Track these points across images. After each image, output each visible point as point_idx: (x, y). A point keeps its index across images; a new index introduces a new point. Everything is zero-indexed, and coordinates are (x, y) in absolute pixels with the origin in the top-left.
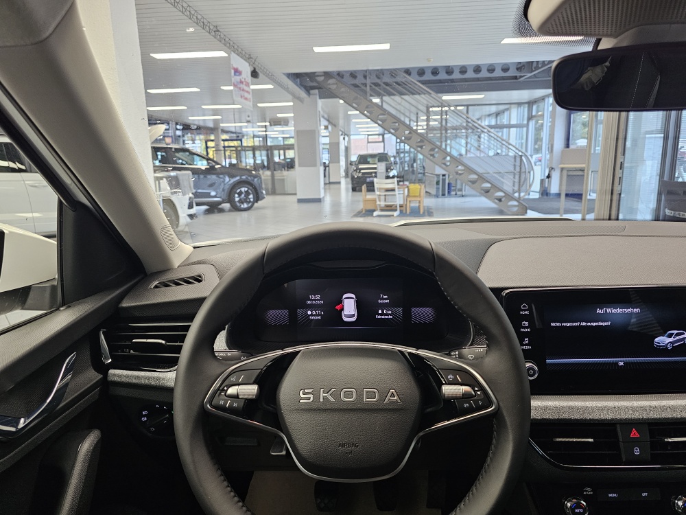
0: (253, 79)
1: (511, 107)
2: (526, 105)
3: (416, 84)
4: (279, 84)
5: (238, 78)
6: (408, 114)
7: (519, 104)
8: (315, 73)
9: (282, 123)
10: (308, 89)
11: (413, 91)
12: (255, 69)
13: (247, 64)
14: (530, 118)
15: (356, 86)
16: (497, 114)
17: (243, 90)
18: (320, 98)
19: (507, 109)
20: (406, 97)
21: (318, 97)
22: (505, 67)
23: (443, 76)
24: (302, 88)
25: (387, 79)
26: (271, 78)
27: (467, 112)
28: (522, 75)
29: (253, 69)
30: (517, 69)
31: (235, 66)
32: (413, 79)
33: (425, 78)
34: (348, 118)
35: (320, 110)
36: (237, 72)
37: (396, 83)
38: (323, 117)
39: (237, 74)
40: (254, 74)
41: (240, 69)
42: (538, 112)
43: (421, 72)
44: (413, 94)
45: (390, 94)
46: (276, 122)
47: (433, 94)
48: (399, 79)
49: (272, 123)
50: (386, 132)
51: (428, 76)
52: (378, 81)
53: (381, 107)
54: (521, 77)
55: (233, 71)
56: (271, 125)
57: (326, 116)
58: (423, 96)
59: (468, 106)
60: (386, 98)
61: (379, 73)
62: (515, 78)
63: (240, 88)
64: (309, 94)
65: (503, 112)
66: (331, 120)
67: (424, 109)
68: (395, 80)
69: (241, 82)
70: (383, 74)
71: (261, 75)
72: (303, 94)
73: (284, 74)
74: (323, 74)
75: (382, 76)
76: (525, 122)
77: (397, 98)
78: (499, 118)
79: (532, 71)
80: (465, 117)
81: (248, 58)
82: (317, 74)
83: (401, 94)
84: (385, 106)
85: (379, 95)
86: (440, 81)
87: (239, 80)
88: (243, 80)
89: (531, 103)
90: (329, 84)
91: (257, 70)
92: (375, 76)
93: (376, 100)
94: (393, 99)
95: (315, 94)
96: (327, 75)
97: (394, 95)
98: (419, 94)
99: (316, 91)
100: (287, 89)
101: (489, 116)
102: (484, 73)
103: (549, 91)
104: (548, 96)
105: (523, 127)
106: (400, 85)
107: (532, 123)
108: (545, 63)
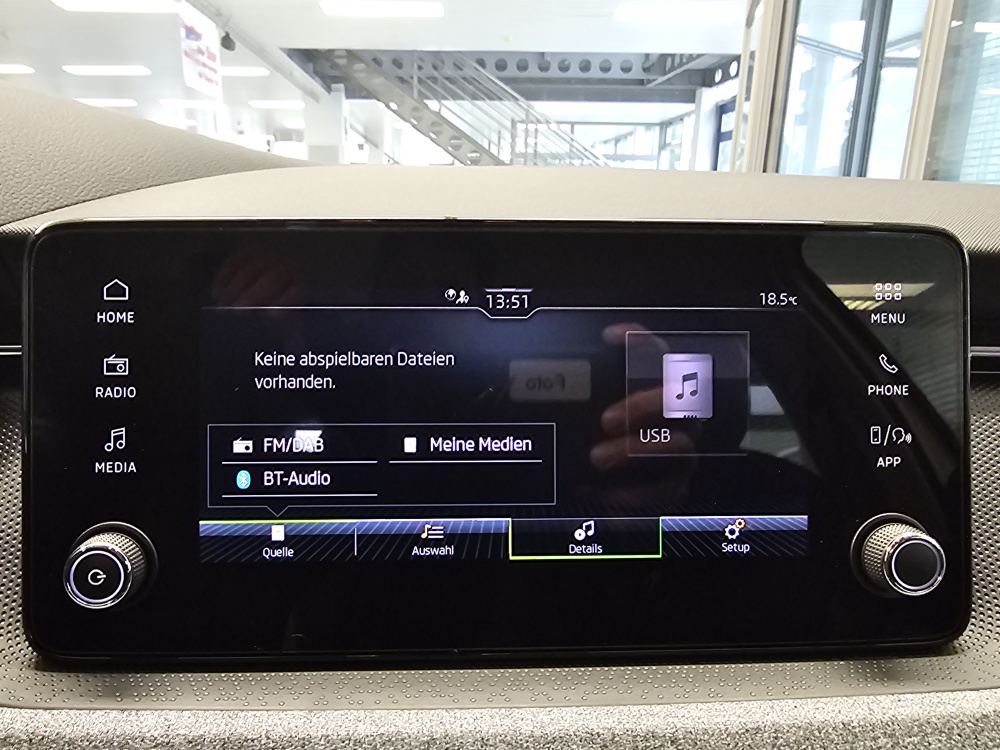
0: (225, 50)
1: (635, 129)
2: (658, 128)
3: (496, 84)
4: (275, 66)
5: (194, 44)
6: (486, 132)
7: (649, 126)
8: (333, 51)
9: (294, 137)
10: (328, 82)
11: (492, 95)
12: (227, 35)
13: (212, 25)
14: (663, 146)
15: (402, 80)
16: (617, 140)
17: (204, 65)
18: (348, 97)
19: (631, 134)
20: (477, 102)
21: (343, 96)
22: (626, 66)
23: (533, 71)
24: (318, 79)
25: (449, 71)
26: (260, 53)
27: (572, 131)
28: (651, 78)
29: (224, 34)
30: (644, 70)
31: (189, 24)
32: (489, 74)
33: (506, 74)
34: (397, 133)
35: (348, 117)
36: (191, 33)
37: (464, 78)
38: (352, 127)
39: (192, 36)
40: (227, 42)
41: (198, 29)
42: (673, 137)
43: (501, 66)
44: (491, 99)
45: (456, 97)
46: (285, 135)
47: (522, 101)
48: (468, 72)
49: (279, 137)
50: (456, 161)
51: (512, 71)
52: (436, 74)
53: (438, 114)
54: (649, 81)
55: (183, 32)
56: (276, 140)
57: (361, 129)
58: (506, 103)
59: (573, 124)
60: (450, 103)
61: (437, 58)
62: (641, 82)
63: (197, 61)
64: (329, 90)
65: (625, 137)
66: (368, 136)
67: (509, 124)
68: (462, 73)
69: (200, 52)
70: (443, 62)
71: (238, 45)
72: (316, 86)
73: (281, 49)
74: (345, 54)
75: (440, 64)
76: (656, 153)
77: (466, 104)
78: (618, 145)
79: (665, 74)
80: (569, 140)
81: (216, 15)
82: (336, 53)
83: (475, 97)
84: (445, 113)
85: (439, 97)
86: (531, 80)
87: (195, 48)
88: (204, 49)
89: (665, 125)
90: (357, 71)
91: (231, 36)
92: (431, 66)
93: (433, 105)
94: (459, 105)
95: (338, 90)
96: (352, 55)
97: (463, 99)
98: (500, 99)
99: (342, 86)
100: (289, 76)
101: (605, 142)
102: (595, 72)
103: (690, 107)
104: (688, 114)
105: (651, 160)
106: (470, 83)
107: (666, 154)
108: (684, 61)
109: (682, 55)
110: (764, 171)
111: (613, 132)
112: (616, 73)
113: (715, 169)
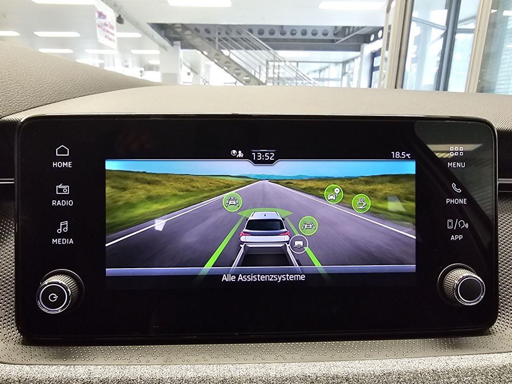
0: (119, 24)
1: (330, 65)
2: (341, 65)
3: (257, 41)
4: (145, 33)
5: (102, 21)
6: (253, 67)
7: (337, 63)
8: (175, 24)
9: (154, 69)
10: (172, 40)
12: (120, 16)
13: (113, 11)
14: (344, 74)
15: (210, 39)
16: (320, 71)
17: (108, 32)
18: (182, 48)
19: (327, 67)
20: (250, 51)
21: (180, 47)
22: (325, 32)
23: (277, 35)
24: (166, 38)
25: (234, 35)
26: (137, 26)
27: (297, 66)
28: (338, 39)
29: (118, 16)
30: (335, 35)
31: (100, 10)
32: (255, 36)
33: (265, 36)
34: (208, 67)
35: (182, 58)
36: (101, 15)
37: (242, 39)
38: (184, 64)
39: (102, 17)
40: (120, 20)
41: (105, 13)
42: (349, 69)
43: (261, 32)
44: (256, 49)
45: (238, 48)
46: (150, 68)
47: (272, 51)
48: (244, 36)
49: (147, 69)
50: (238, 81)
51: (266, 35)
52: (227, 37)
53: (228, 57)
54: (337, 40)
55: (97, 15)
56: (145, 70)
57: (189, 65)
58: (263, 51)
59: (297, 62)
60: (234, 51)
61: (228, 28)
62: (333, 41)
63: (104, 30)
64: (172, 45)
65: (325, 69)
66: (192, 68)
67: (265, 62)
68: (241, 36)
69: (106, 25)
70: (231, 31)
71: (125, 21)
72: (166, 43)
73: (148, 24)
74: (180, 26)
75: (229, 31)
76: (340, 77)
77: (243, 52)
78: (321, 73)
79: (345, 36)
80: (296, 70)
81: (114, 6)
82: (176, 26)
83: (247, 48)
84: (232, 57)
85: (229, 48)
86: (276, 40)
87: (103, 23)
88: (107, 23)
89: (345, 63)
90: (186, 35)
91: (122, 17)
92: (224, 32)
93: (226, 52)
94: (239, 52)
95: (177, 45)
96: (184, 27)
97: (241, 49)
98: (260, 49)
99: (179, 43)
100: (152, 38)
101: (314, 72)
102: (309, 36)
103: (358, 53)
104: (357, 57)
105: (338, 81)
106: (245, 41)
107: (345, 78)
108: (355, 30)
109: (354, 27)
110: (396, 88)
111: (318, 66)
112: (320, 36)
113: (370, 87)
